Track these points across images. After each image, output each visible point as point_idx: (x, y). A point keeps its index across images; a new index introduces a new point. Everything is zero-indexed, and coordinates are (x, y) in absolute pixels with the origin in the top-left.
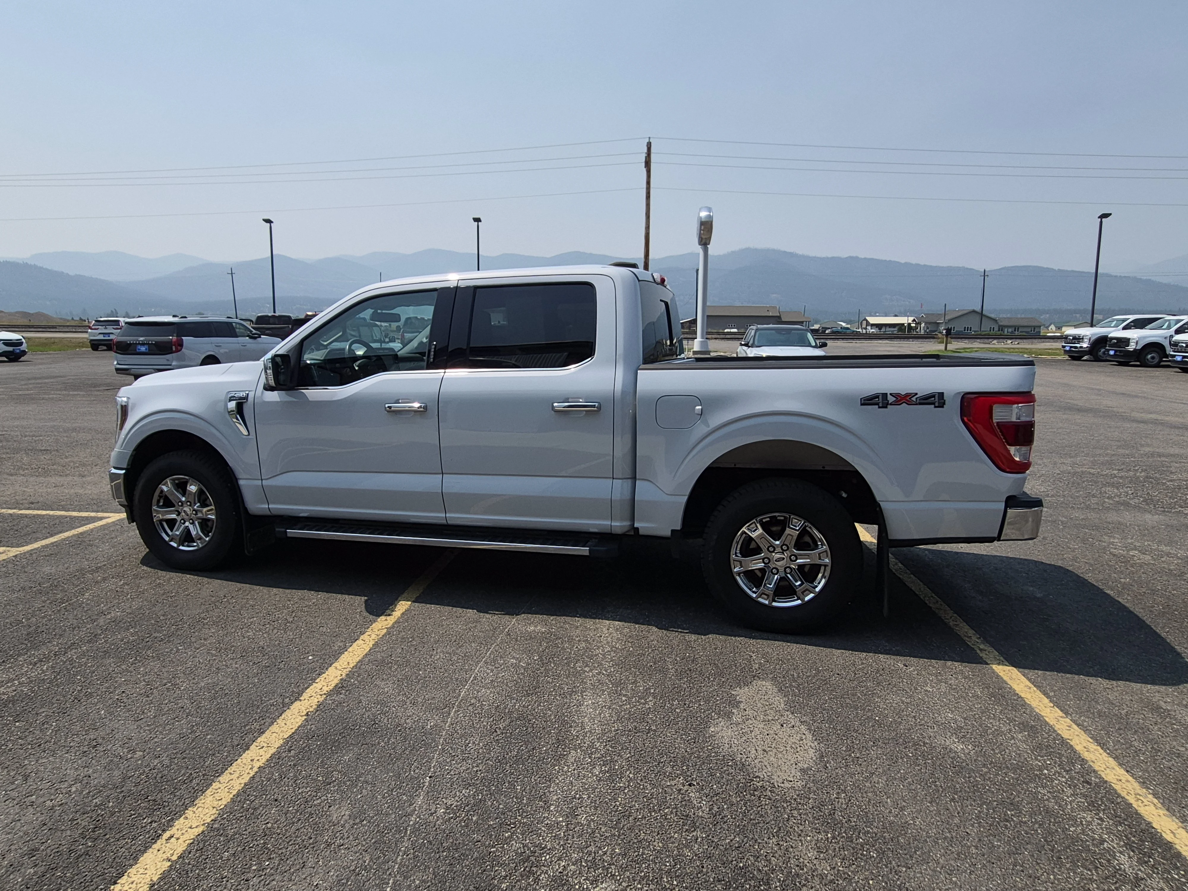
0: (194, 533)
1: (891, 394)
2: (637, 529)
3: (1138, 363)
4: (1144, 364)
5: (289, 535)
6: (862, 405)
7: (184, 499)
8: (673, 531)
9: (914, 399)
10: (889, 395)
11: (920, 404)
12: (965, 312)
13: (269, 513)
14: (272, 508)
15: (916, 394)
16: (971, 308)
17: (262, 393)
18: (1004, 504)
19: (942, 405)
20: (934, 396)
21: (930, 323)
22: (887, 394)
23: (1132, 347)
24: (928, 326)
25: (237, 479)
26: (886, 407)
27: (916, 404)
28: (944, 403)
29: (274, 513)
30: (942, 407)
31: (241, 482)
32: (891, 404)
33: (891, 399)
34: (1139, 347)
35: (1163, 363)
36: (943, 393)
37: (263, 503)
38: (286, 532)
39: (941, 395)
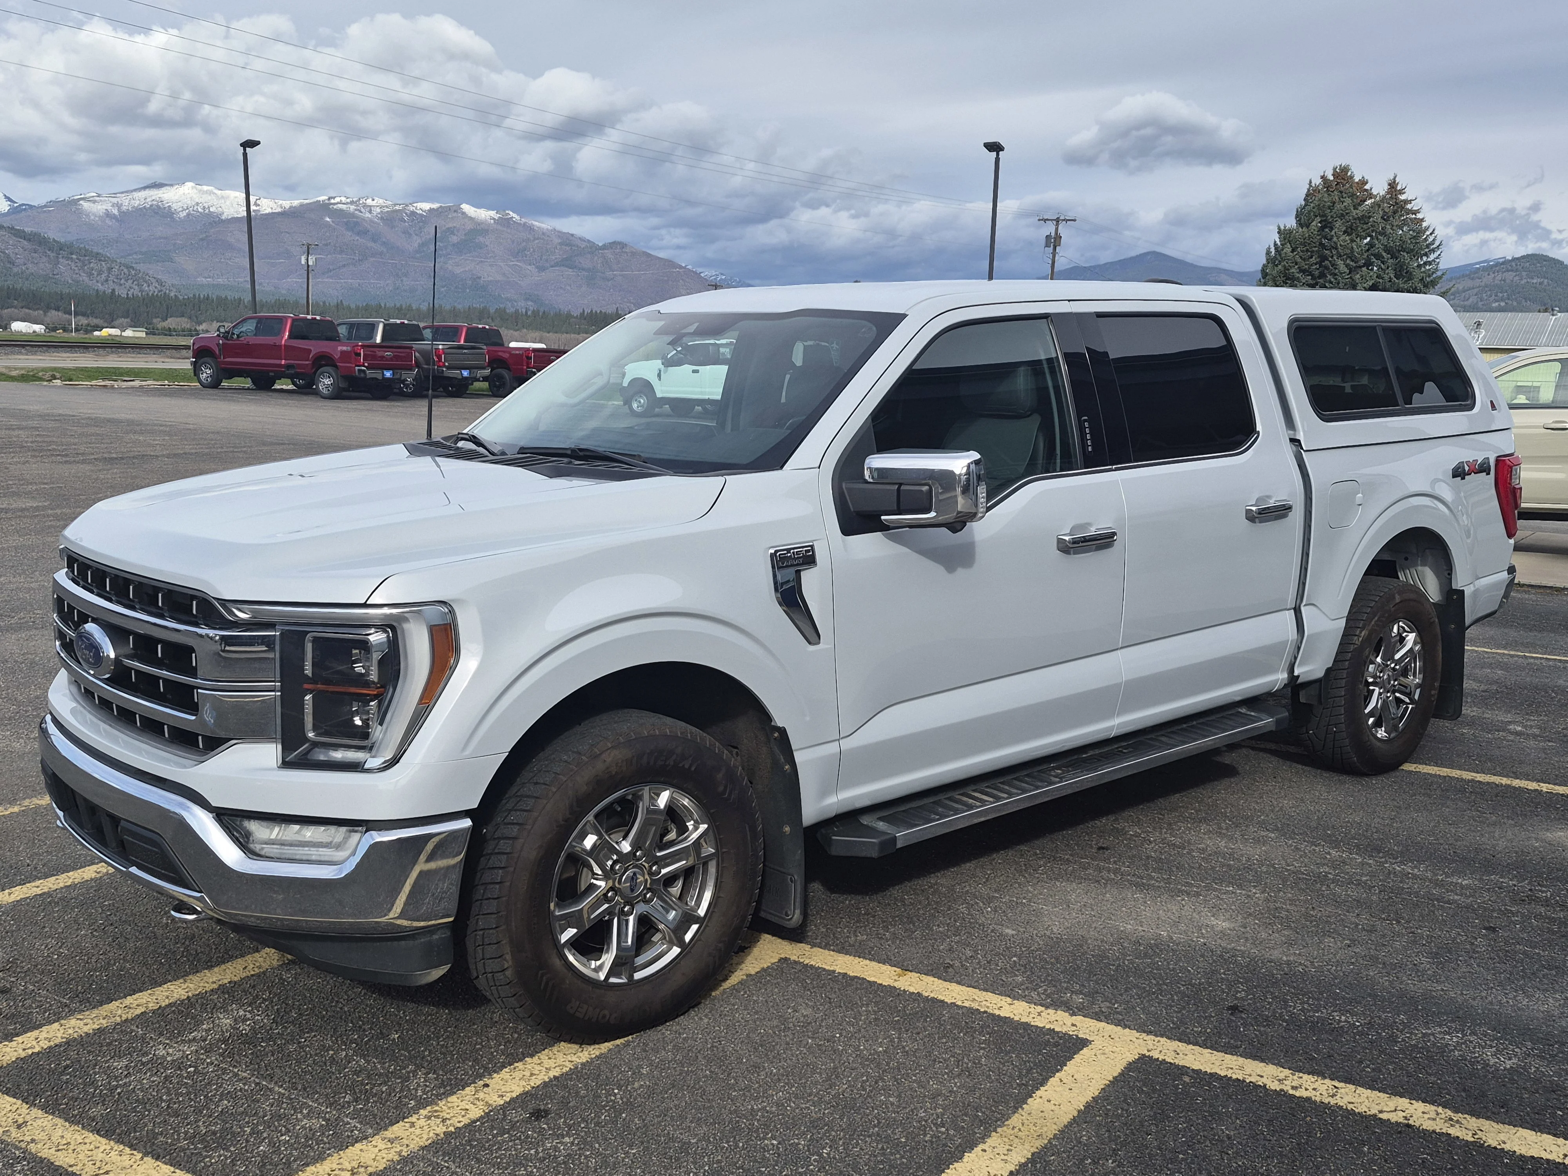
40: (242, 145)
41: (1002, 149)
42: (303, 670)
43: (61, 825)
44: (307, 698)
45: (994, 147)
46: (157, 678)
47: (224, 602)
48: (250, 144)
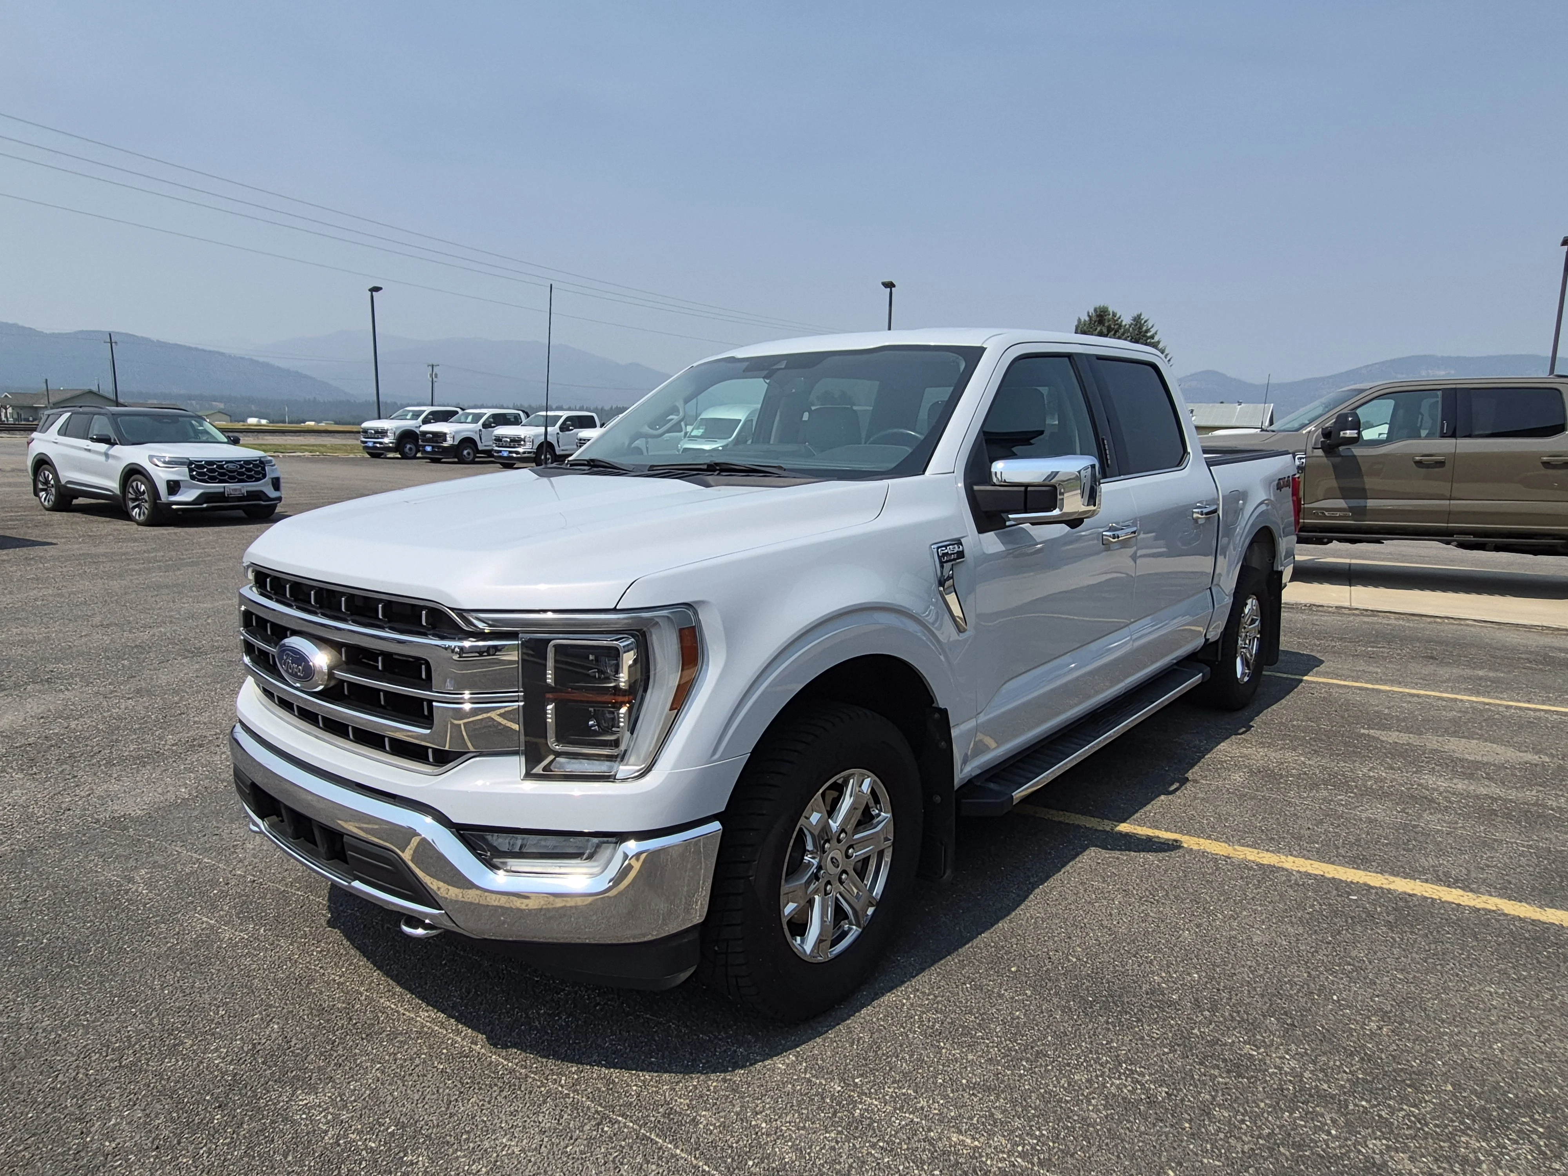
3: (456, 460)
4: (462, 461)
12: (78, 393)
16: (86, 388)
21: (23, 408)
23: (449, 442)
24: (21, 412)
34: (456, 443)
35: (477, 459)
40: (370, 290)
41: (894, 286)
42: (546, 679)
43: (256, 829)
44: (550, 707)
45: (890, 285)
46: (378, 691)
47: (460, 612)
48: (376, 289)
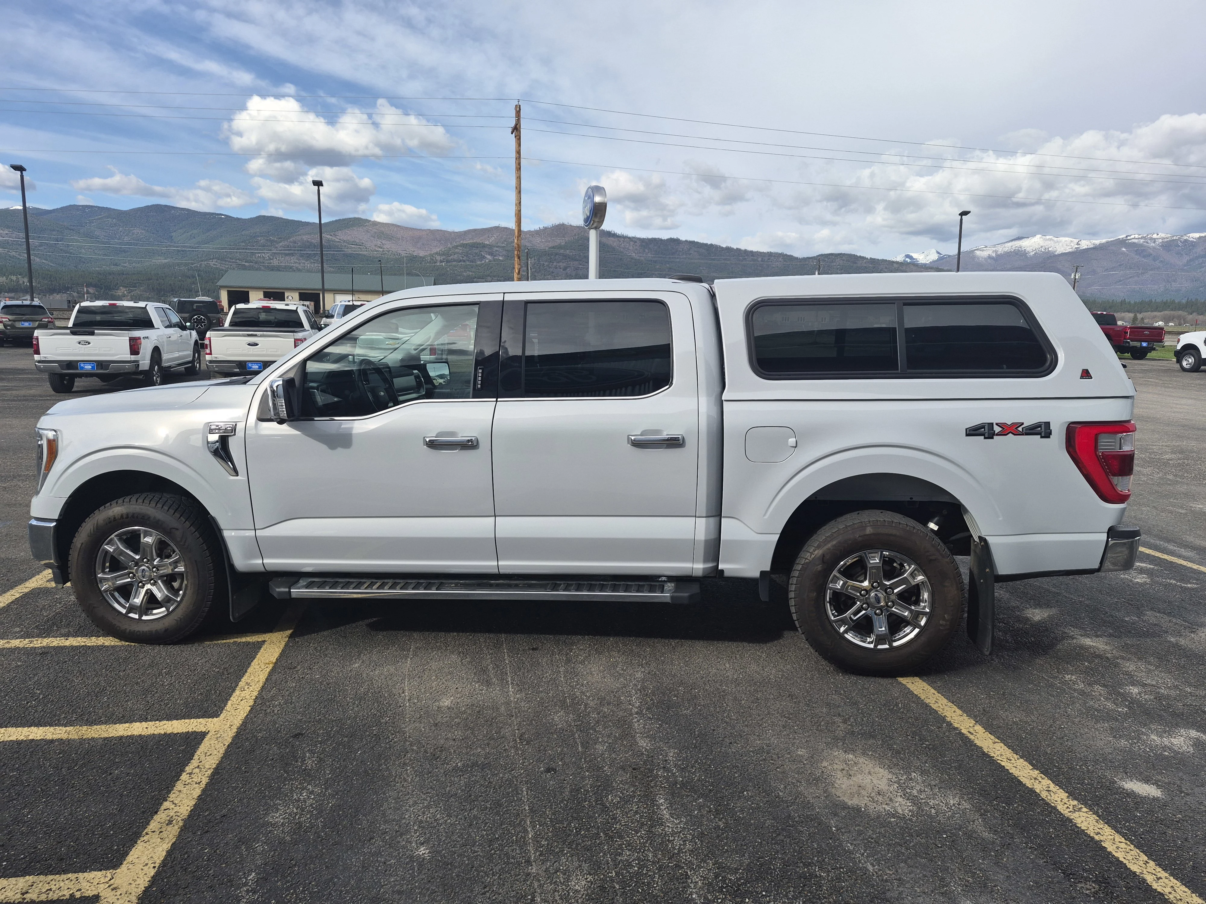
0: (159, 595)
1: (997, 424)
2: (722, 571)
5: (293, 596)
6: (967, 435)
7: (137, 557)
8: (762, 573)
9: (1020, 429)
10: (994, 425)
11: (1027, 434)
13: (263, 569)
14: (267, 563)
15: (1023, 424)
17: (256, 424)
18: (1106, 534)
19: (1047, 434)
20: (1040, 426)
22: (992, 424)
25: (220, 530)
26: (992, 438)
27: (1023, 435)
28: (1050, 433)
29: (269, 569)
30: (1049, 437)
31: (226, 534)
32: (997, 435)
33: (997, 429)
36: (1049, 423)
37: (256, 558)
38: (290, 592)
39: (1048, 424)
